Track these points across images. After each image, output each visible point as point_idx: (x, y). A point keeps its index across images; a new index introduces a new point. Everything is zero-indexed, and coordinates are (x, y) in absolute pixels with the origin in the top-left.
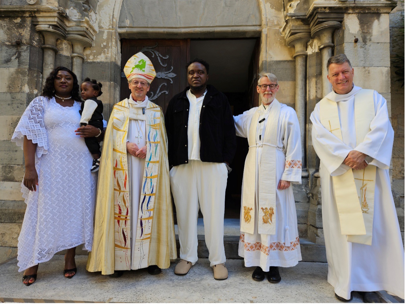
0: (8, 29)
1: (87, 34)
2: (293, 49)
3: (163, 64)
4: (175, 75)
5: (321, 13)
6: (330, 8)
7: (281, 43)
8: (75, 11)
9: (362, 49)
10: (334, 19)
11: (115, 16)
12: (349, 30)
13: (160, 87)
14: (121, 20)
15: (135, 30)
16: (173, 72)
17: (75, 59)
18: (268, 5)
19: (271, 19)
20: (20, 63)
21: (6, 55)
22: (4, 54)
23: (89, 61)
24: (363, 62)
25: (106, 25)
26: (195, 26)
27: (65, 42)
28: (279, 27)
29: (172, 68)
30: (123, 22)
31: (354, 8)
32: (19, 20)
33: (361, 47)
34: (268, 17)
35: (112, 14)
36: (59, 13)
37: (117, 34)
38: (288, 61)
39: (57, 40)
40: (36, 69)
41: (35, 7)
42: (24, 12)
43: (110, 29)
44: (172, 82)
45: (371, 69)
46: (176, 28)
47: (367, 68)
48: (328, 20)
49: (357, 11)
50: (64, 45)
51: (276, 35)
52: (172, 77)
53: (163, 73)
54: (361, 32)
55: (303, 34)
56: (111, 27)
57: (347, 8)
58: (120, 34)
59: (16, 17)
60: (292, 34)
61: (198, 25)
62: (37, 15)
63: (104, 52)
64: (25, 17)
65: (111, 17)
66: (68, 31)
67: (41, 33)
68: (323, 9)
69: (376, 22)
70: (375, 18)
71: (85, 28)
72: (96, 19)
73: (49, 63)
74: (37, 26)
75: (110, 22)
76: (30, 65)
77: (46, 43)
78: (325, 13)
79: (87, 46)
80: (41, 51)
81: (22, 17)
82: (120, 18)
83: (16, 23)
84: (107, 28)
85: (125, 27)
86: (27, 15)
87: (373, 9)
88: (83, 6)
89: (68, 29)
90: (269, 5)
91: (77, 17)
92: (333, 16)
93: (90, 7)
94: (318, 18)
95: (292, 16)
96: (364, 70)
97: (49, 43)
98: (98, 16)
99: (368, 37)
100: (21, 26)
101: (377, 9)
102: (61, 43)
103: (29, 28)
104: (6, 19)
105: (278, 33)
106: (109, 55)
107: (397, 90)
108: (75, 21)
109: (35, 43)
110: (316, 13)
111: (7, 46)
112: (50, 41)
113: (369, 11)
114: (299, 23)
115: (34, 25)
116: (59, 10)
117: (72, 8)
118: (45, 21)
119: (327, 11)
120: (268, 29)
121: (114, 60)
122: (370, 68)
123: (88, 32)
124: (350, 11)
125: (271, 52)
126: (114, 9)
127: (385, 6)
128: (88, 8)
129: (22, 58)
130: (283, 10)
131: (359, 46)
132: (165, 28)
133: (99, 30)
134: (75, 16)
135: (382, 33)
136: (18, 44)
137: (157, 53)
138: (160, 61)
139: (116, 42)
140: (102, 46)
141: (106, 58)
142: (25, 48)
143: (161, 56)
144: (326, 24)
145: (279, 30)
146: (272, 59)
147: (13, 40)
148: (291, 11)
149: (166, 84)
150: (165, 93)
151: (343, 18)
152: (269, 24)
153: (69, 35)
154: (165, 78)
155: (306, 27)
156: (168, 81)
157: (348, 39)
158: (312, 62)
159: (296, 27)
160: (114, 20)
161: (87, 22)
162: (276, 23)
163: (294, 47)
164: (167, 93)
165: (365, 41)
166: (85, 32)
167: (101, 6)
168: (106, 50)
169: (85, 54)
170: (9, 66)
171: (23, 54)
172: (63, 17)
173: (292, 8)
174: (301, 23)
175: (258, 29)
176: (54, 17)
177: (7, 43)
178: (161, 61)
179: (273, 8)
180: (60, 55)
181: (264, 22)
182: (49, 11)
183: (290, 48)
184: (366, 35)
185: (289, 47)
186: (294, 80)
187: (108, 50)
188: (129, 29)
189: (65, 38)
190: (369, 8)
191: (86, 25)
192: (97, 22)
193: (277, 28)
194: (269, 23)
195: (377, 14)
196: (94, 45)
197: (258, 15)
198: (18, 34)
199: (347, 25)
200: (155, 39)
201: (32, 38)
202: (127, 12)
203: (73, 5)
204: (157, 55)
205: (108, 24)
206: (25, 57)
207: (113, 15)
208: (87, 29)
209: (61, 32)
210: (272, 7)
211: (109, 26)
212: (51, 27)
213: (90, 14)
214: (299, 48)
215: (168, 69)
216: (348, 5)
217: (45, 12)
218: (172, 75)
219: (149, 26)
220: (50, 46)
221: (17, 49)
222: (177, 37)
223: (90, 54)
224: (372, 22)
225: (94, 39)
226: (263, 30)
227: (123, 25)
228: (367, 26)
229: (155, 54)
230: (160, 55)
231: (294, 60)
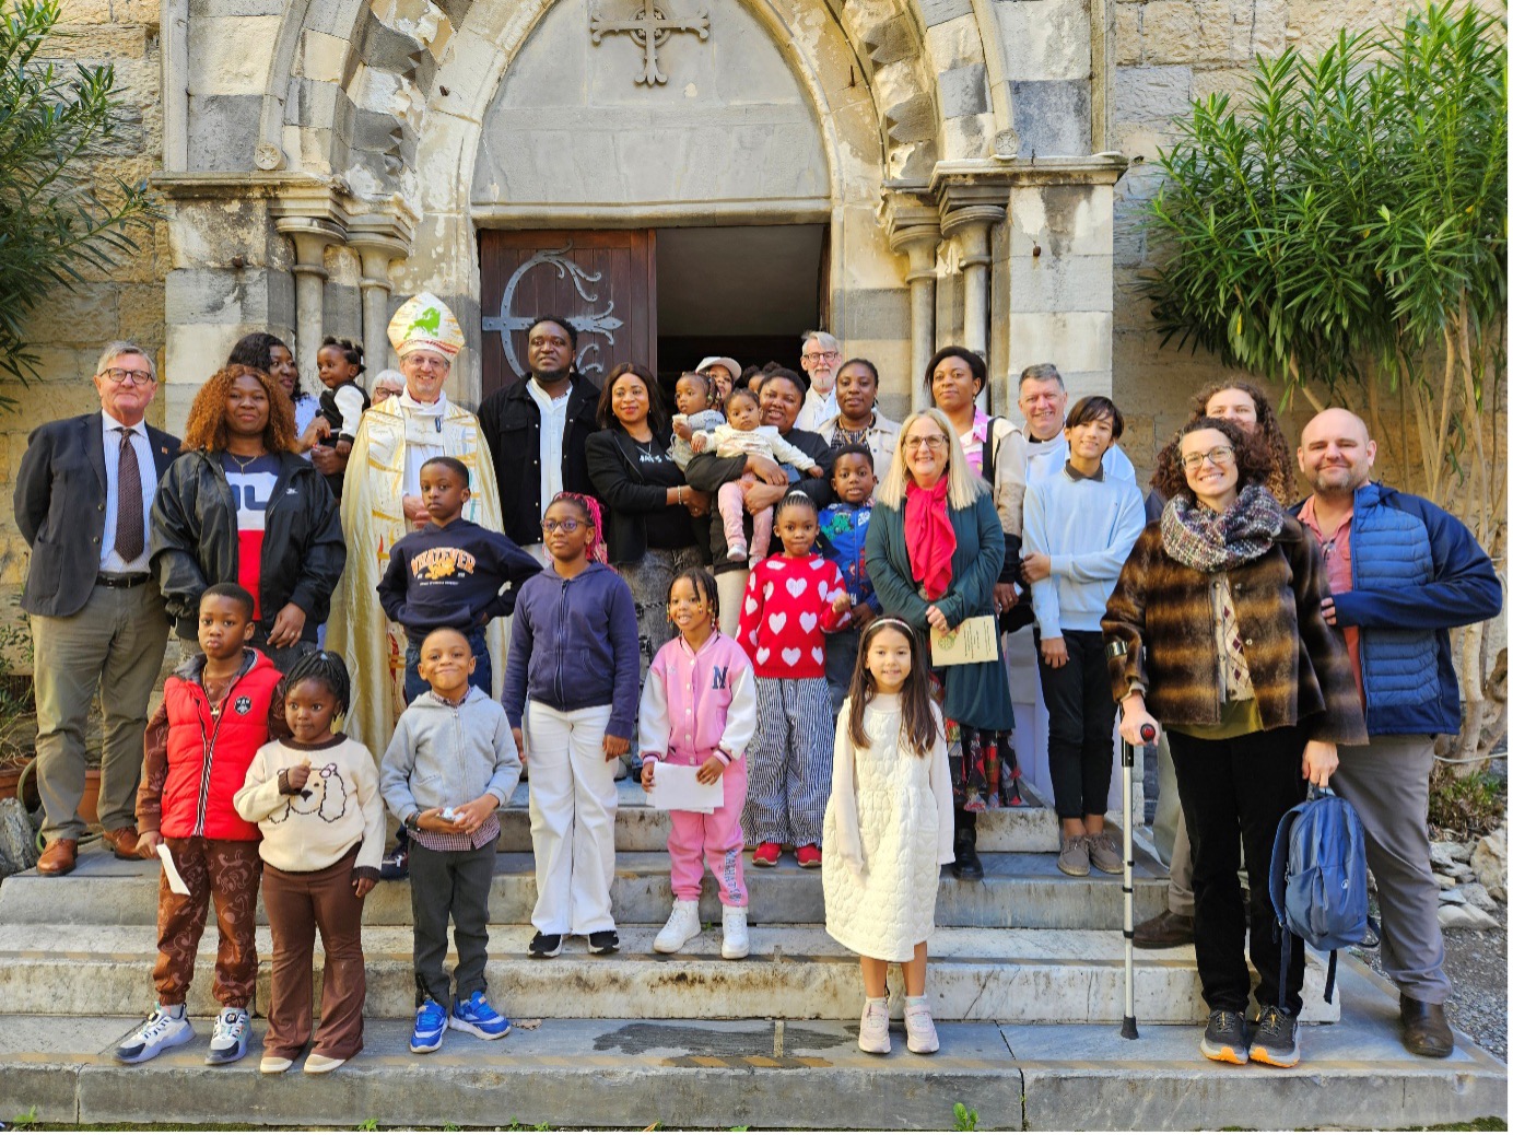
0: (212, 228)
1: (398, 230)
2: (905, 260)
3: (588, 294)
4: (619, 323)
5: (956, 187)
6: (977, 176)
7: (877, 246)
8: (367, 175)
9: (1050, 271)
10: (988, 201)
11: (463, 178)
12: (1021, 227)
13: (582, 353)
14: (478, 186)
15: (514, 212)
16: (615, 314)
17: (369, 294)
18: (845, 147)
19: (853, 184)
20: (245, 312)
21: (209, 292)
22: (205, 290)
23: (402, 294)
24: (1051, 302)
25: (442, 202)
26: (665, 199)
27: (344, 251)
28: (871, 203)
29: (612, 304)
30: (482, 190)
31: (1031, 175)
32: (235, 207)
33: (1049, 267)
34: (847, 178)
35: (454, 174)
36: (334, 189)
37: (470, 222)
38: (895, 291)
39: (325, 250)
40: (283, 325)
41: (277, 175)
42: (247, 187)
43: (450, 211)
44: (612, 342)
45: (1070, 317)
46: (618, 205)
47: (1059, 316)
48: (971, 201)
49: (1039, 181)
50: (341, 259)
51: (866, 225)
52: (612, 327)
53: (588, 319)
54: (1048, 231)
55: (924, 228)
56: (454, 206)
57: (1016, 176)
58: (475, 221)
59: (227, 200)
60: (899, 228)
61: (673, 198)
62: (280, 194)
63: (440, 272)
64: (249, 199)
65: (454, 181)
66: (352, 226)
67: (289, 236)
68: (960, 178)
69: (1083, 206)
70: (1082, 196)
71: (394, 218)
72: (416, 187)
73: (312, 309)
74: (281, 221)
75: (451, 194)
76: (271, 315)
77: (301, 259)
78: (964, 187)
79: (395, 257)
80: (291, 280)
81: (242, 199)
82: (474, 181)
83: (230, 214)
84: (446, 209)
85: (488, 204)
86: (257, 193)
87: (1076, 176)
88: (387, 163)
89: (350, 221)
90: (848, 148)
91: (373, 190)
92: (984, 192)
93: (401, 161)
94: (949, 199)
95: (895, 188)
96: (1053, 319)
97: (310, 260)
98: (419, 177)
99: (1064, 243)
100: (241, 220)
101: (1086, 177)
102: (335, 256)
103: (262, 227)
104: (203, 204)
105: (868, 219)
106: (453, 278)
107: (1156, 356)
108: (370, 202)
109: (278, 263)
110: (946, 187)
111: (212, 271)
112: (311, 254)
113: (1067, 181)
114: (913, 202)
115: (273, 218)
116: (334, 181)
117: (358, 166)
118: (302, 210)
119: (970, 182)
120: (847, 210)
121: (465, 292)
122: (1068, 315)
123: (401, 225)
124: (1024, 181)
125: (852, 269)
126: (460, 160)
127: (1102, 170)
128: (399, 164)
129: (250, 300)
130: (880, 161)
131: (1043, 265)
132: (590, 205)
133: (425, 216)
134: (368, 187)
135: (1095, 232)
136: (239, 266)
137: (571, 267)
138: (579, 288)
139: (469, 246)
140: (434, 256)
141: (446, 287)
142: (255, 274)
143: (583, 275)
144: (968, 213)
145: (871, 212)
146: (856, 287)
147: (225, 256)
148: (897, 172)
149: (597, 347)
150: (595, 369)
151: (1008, 197)
152: (848, 197)
153: (353, 236)
154: (595, 330)
155: (928, 213)
156: (601, 338)
157: (1019, 248)
158: (945, 296)
159: (907, 211)
160: (462, 189)
161: (400, 203)
162: (864, 194)
163: (906, 254)
164: (600, 369)
165: (1056, 252)
166: (395, 227)
167: (428, 153)
168: (443, 265)
169: (391, 277)
170: (218, 319)
171: (251, 290)
172: (342, 195)
173: (898, 162)
174: (919, 202)
175: (821, 206)
176: (323, 199)
177: (212, 264)
178: (583, 287)
179: (856, 156)
180: (335, 286)
181: (835, 193)
182: (311, 185)
183: (900, 257)
184: (1059, 237)
185: (897, 255)
186: (909, 337)
187: (449, 264)
188: (500, 207)
189: (344, 242)
190: (1067, 175)
191: (396, 211)
192: (418, 194)
193: (868, 207)
194: (847, 195)
195: (1085, 187)
196: (412, 253)
197: (821, 170)
198: (236, 242)
199: (1017, 216)
200: (566, 230)
201: (269, 252)
202: (491, 164)
203: (361, 158)
204: (573, 273)
205: (446, 199)
206: (258, 299)
207: (458, 175)
208: (399, 218)
209: (338, 231)
210: (855, 152)
211: (450, 203)
212: (315, 223)
213: (403, 178)
214: (917, 260)
215: (601, 307)
216: (1017, 170)
217: (301, 187)
218: (613, 323)
219: (551, 201)
220: (313, 268)
221: (237, 279)
222: (622, 226)
223: (405, 277)
224: (1075, 207)
225: (413, 238)
226: (834, 213)
227: (482, 198)
228: (1064, 216)
229: (567, 270)
230: (579, 271)
231: (906, 291)
